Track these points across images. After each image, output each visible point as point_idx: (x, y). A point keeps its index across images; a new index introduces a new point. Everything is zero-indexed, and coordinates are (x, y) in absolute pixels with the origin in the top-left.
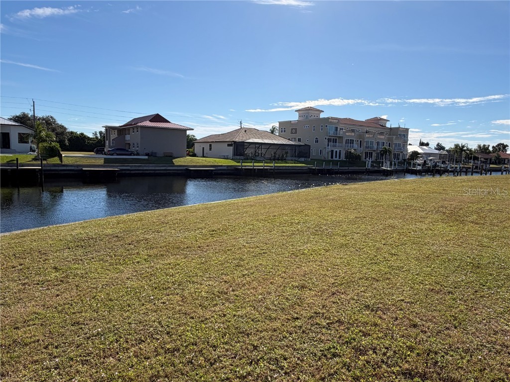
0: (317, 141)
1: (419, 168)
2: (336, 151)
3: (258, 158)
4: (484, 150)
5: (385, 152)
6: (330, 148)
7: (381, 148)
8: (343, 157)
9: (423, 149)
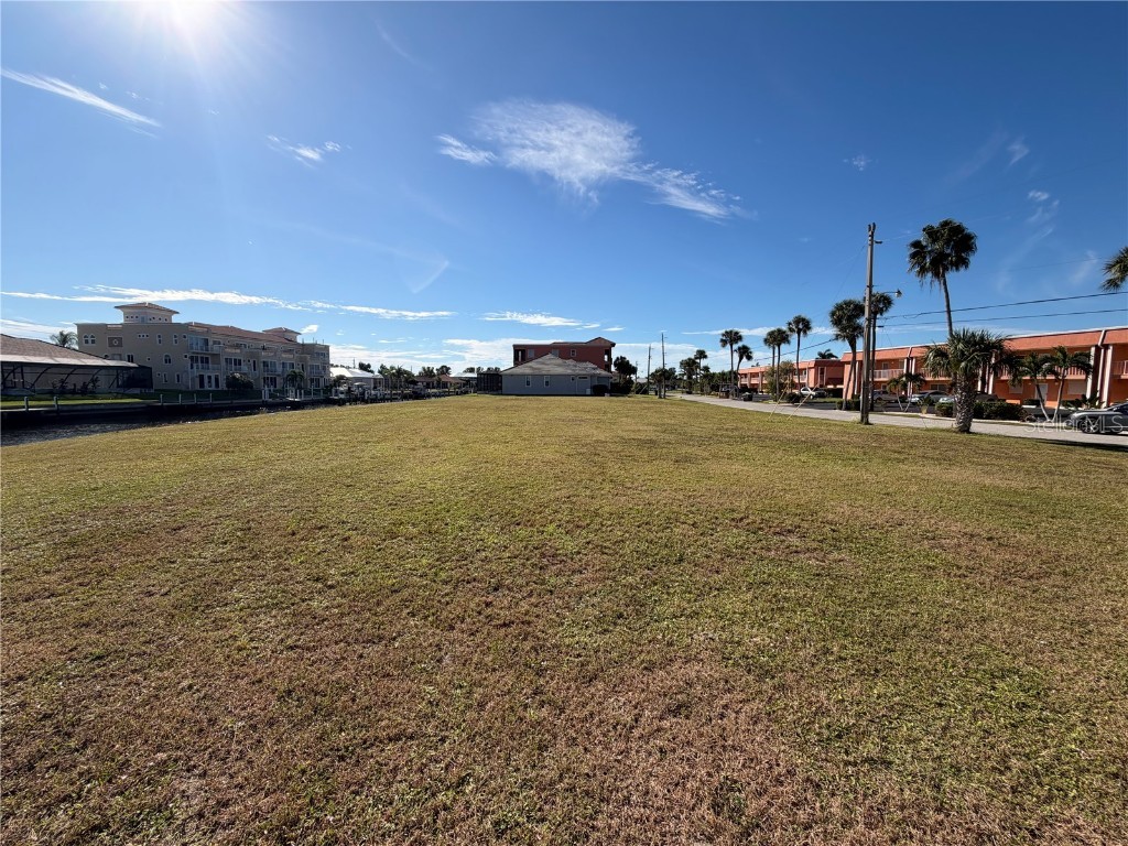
0: (168, 360)
1: (342, 396)
2: (210, 377)
3: (13, 392)
4: (428, 373)
5: (293, 379)
6: (196, 372)
7: (289, 370)
8: (223, 386)
9: (352, 373)
